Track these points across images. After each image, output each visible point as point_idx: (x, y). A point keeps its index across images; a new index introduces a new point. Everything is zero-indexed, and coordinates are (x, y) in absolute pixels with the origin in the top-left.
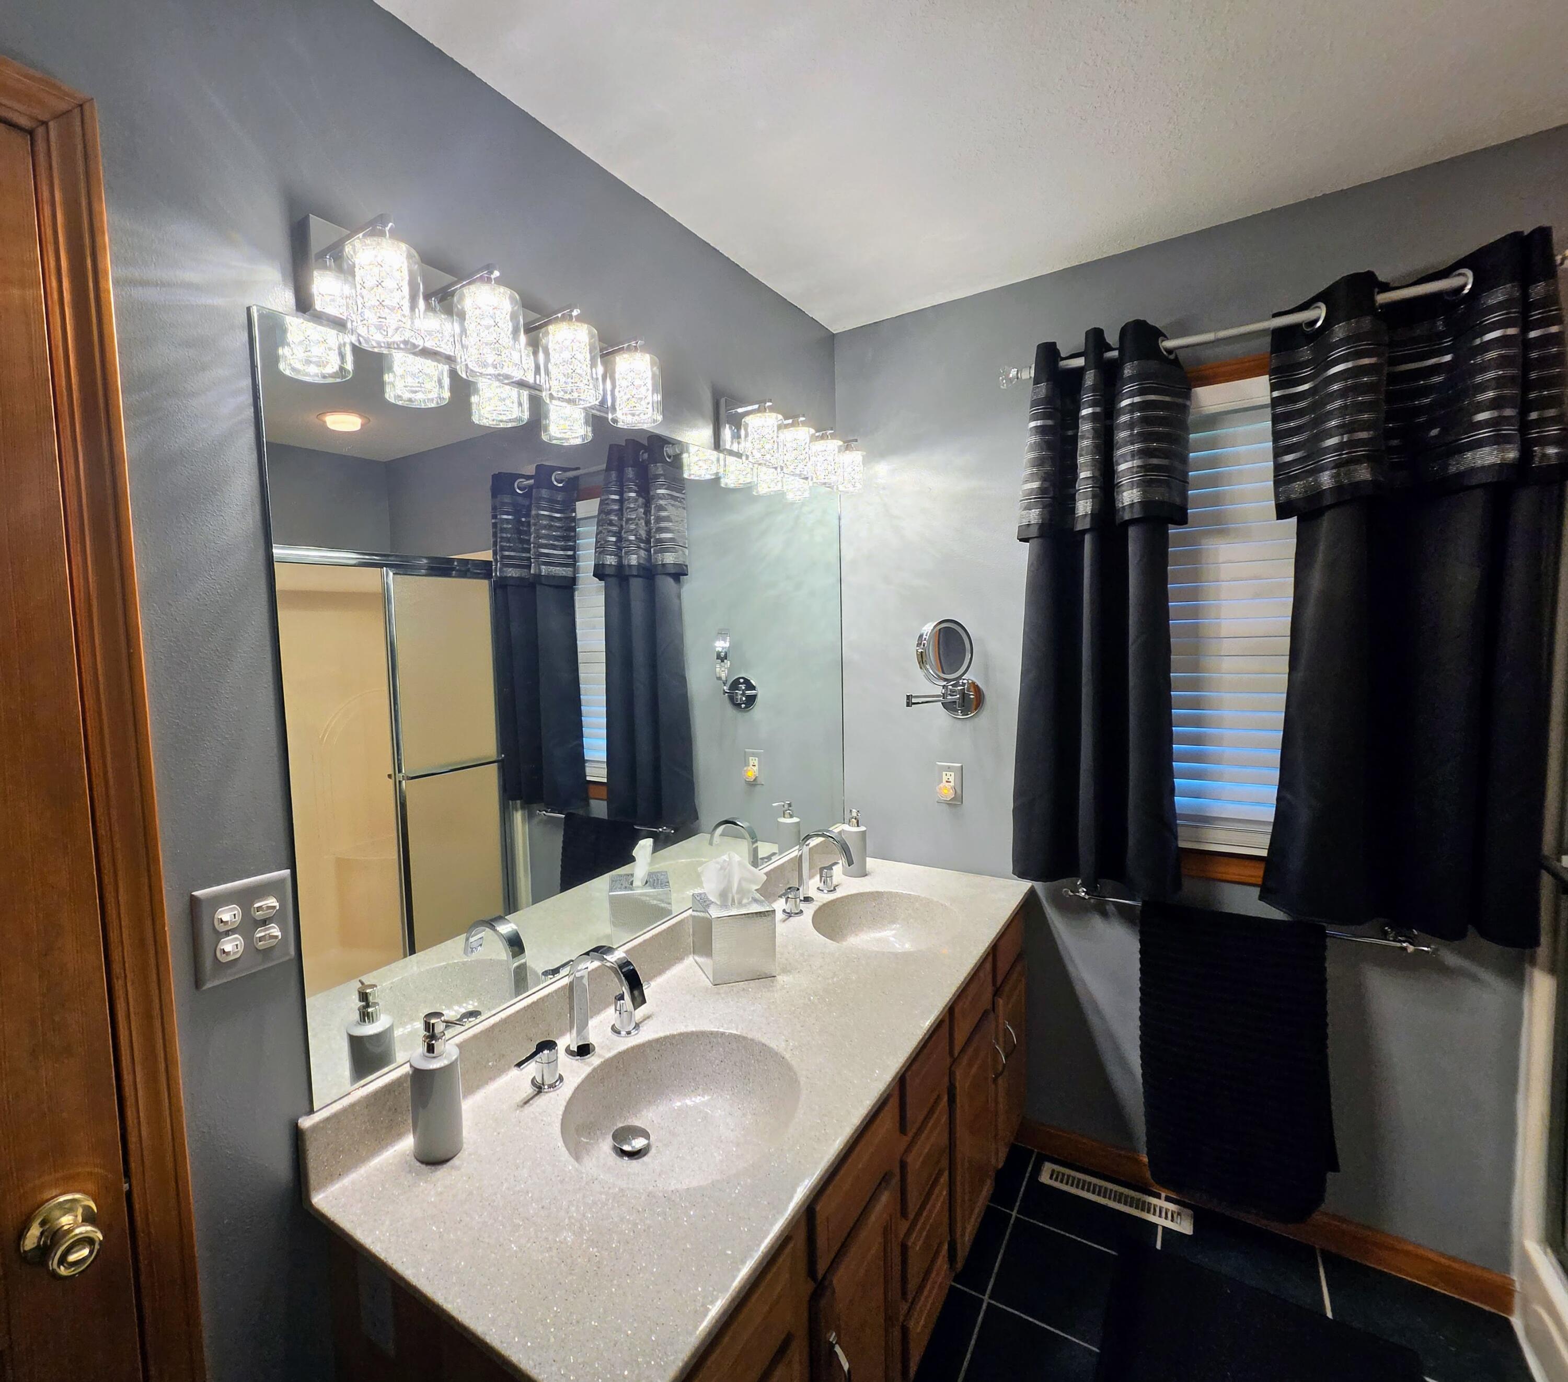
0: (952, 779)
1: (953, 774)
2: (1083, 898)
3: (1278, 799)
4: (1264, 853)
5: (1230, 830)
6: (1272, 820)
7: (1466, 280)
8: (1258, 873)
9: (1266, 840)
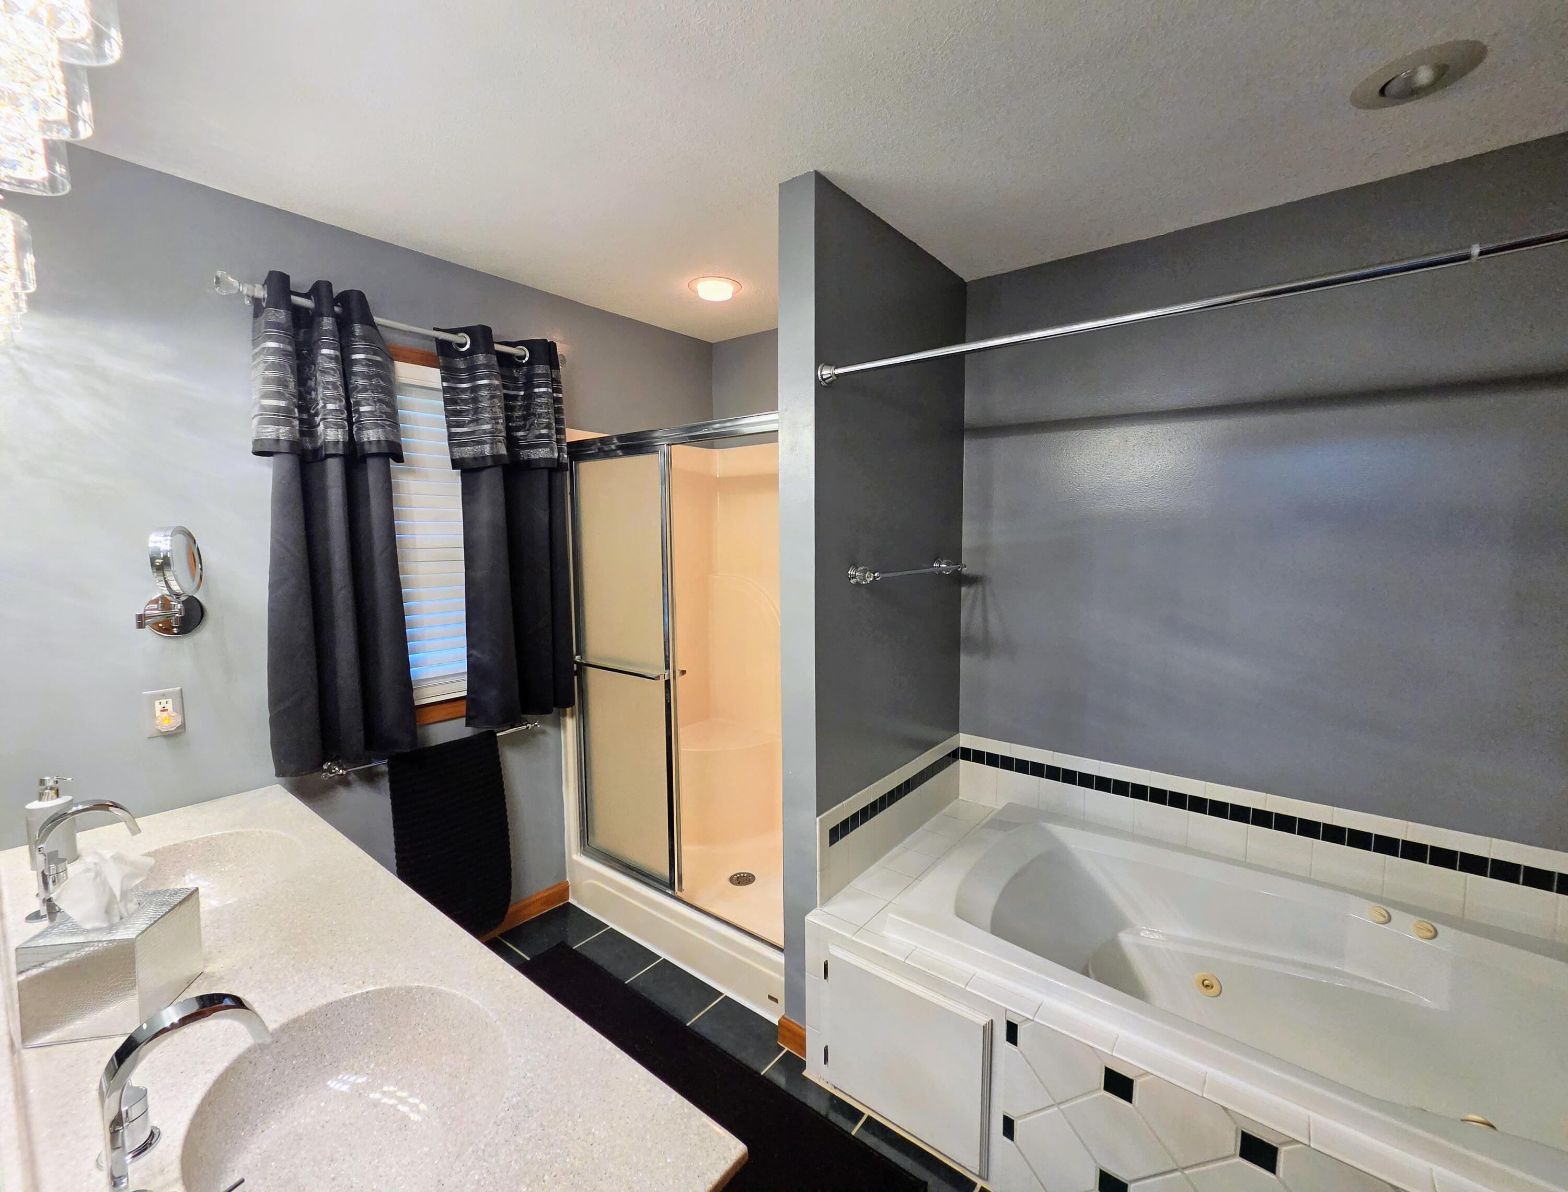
0: (169, 707)
1: (170, 700)
2: (342, 774)
3: (468, 657)
4: (465, 694)
5: (435, 685)
6: (466, 671)
7: (525, 352)
8: (462, 708)
9: (464, 685)
